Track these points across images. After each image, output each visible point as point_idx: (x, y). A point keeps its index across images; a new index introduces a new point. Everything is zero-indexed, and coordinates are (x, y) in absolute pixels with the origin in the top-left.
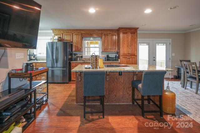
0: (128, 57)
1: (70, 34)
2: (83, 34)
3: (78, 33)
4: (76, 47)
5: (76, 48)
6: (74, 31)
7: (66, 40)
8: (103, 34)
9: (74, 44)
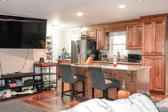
0: (152, 57)
1: (94, 30)
2: (106, 29)
3: (102, 28)
4: (99, 44)
5: (99, 46)
6: (98, 27)
7: (91, 37)
8: (127, 27)
9: (97, 42)
